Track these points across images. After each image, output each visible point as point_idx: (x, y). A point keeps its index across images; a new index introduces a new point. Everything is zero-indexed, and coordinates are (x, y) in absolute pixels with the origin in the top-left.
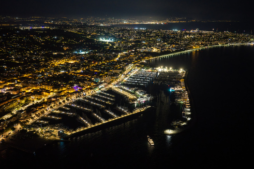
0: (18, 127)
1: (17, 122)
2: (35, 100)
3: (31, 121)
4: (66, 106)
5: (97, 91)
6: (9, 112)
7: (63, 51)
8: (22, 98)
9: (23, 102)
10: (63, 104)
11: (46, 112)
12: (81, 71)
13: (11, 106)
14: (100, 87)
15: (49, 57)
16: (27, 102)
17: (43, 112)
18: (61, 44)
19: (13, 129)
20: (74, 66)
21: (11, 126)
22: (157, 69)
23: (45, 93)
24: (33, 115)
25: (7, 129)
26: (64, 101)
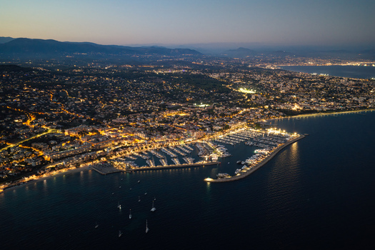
0: (103, 159)
1: (104, 156)
2: (126, 143)
3: (114, 157)
4: (147, 151)
5: (182, 143)
6: (103, 149)
7: (184, 101)
8: (116, 141)
9: (116, 144)
10: (146, 150)
11: (128, 153)
12: (184, 124)
13: (106, 145)
14: (188, 140)
15: (164, 108)
16: (119, 144)
17: (125, 153)
18: (187, 93)
19: (100, 160)
20: (182, 119)
21: (99, 158)
22: (268, 130)
23: (136, 140)
24: (117, 153)
25: (96, 160)
26: (146, 148)
